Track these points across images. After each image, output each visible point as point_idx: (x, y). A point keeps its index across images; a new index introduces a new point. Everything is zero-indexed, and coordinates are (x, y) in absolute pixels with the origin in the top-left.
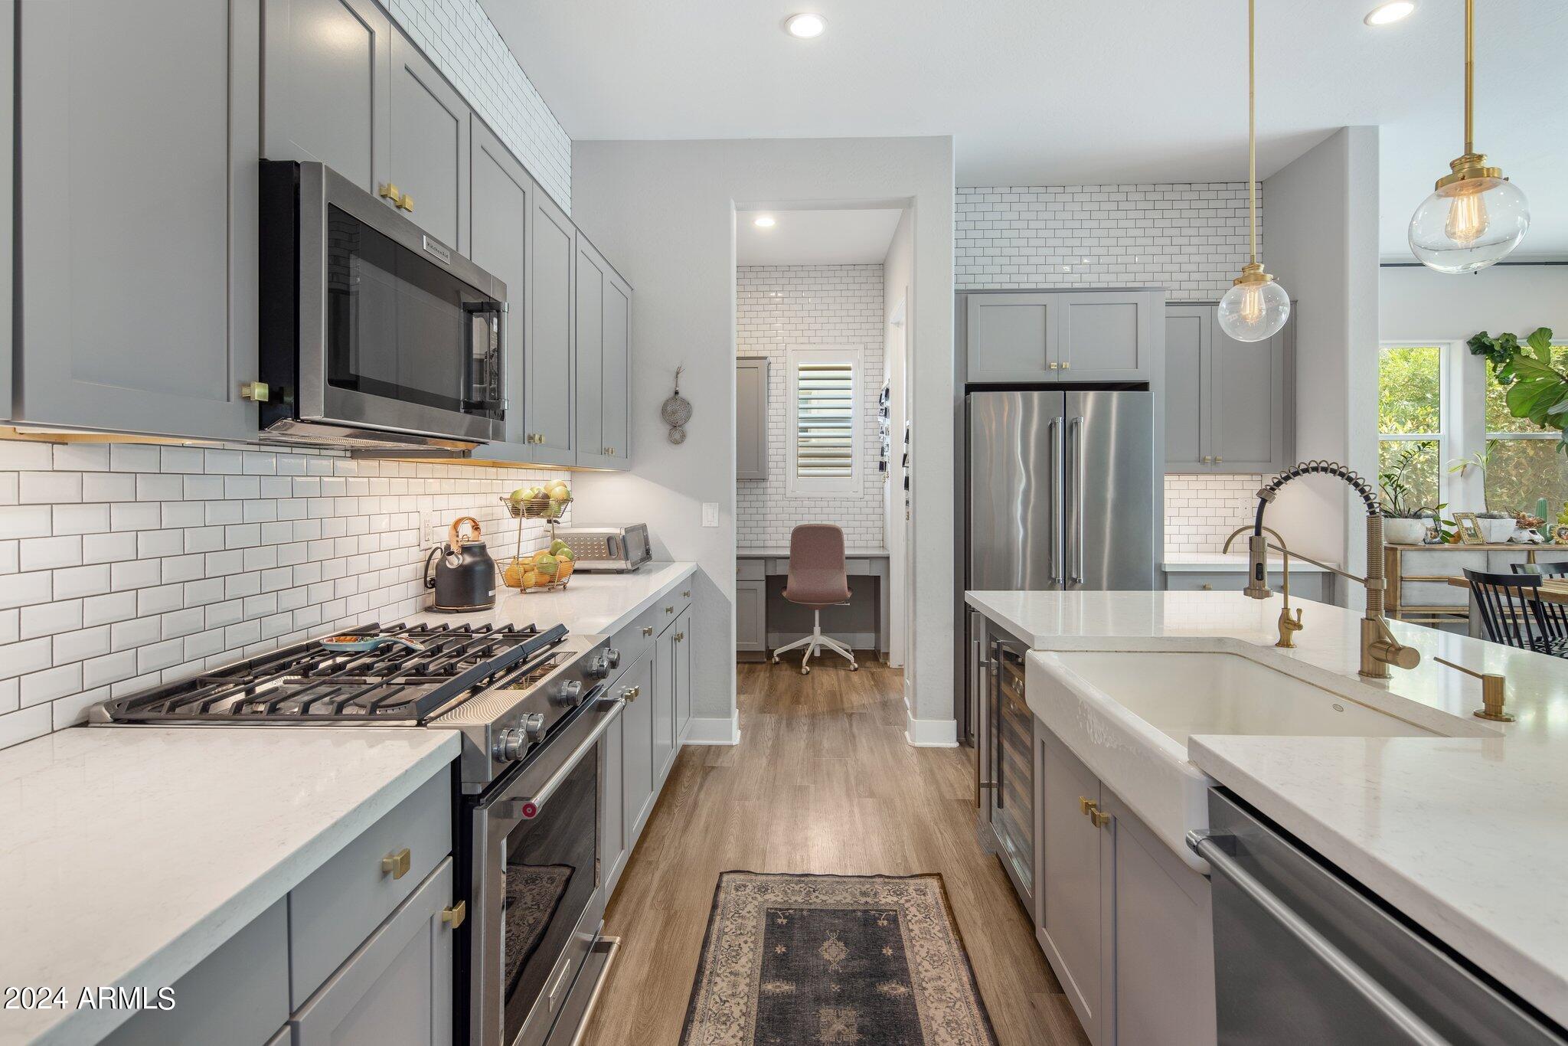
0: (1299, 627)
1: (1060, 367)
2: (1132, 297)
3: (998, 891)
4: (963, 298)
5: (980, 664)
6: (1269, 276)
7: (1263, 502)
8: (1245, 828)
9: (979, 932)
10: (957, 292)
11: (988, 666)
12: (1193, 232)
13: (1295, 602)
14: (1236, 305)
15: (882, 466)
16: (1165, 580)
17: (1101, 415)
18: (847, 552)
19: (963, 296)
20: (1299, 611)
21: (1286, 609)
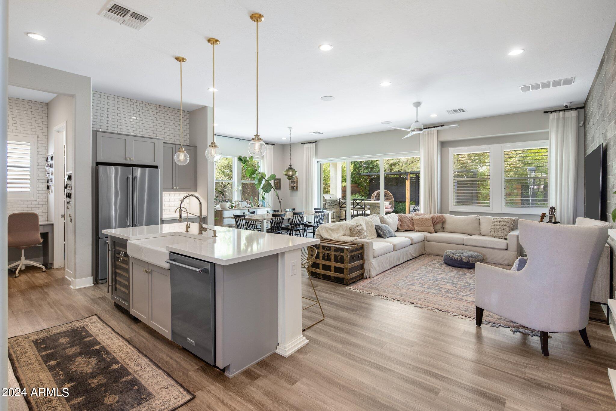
0: (190, 227)
1: (130, 159)
2: (153, 141)
3: (116, 313)
4: (95, 133)
5: (109, 250)
6: (185, 151)
7: (182, 202)
8: (175, 256)
9: (112, 322)
10: (93, 131)
11: (111, 251)
12: (170, 122)
13: (188, 223)
14: (178, 157)
15: (48, 187)
16: (163, 222)
17: (143, 175)
18: (40, 223)
19: (95, 132)
20: (189, 224)
21: (187, 224)
